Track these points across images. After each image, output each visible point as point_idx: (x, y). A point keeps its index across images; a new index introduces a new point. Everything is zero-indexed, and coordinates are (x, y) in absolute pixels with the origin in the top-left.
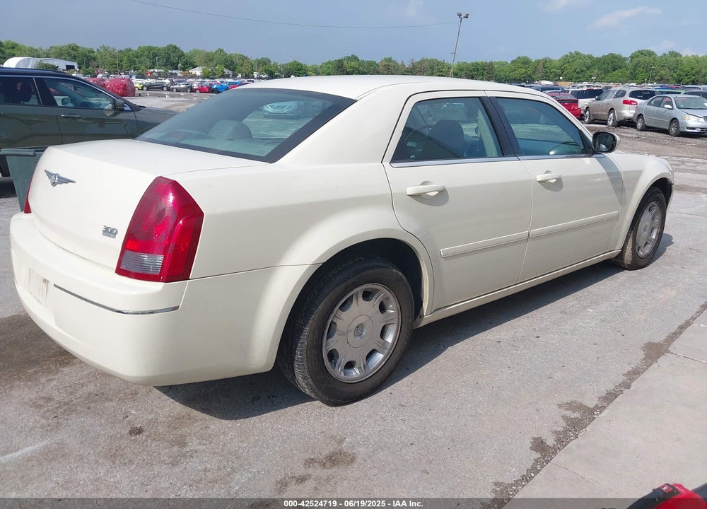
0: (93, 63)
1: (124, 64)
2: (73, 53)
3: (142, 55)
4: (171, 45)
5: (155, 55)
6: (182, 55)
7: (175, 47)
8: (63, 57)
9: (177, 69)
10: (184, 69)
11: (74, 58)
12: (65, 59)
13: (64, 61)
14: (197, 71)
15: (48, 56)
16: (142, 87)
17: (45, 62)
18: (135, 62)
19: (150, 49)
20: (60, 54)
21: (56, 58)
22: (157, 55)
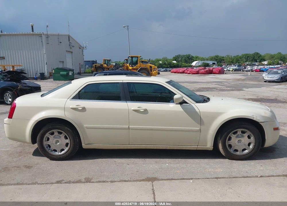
0: (223, 61)
1: (234, 61)
2: (216, 58)
3: (242, 57)
4: (256, 53)
5: (248, 57)
6: (261, 56)
7: (258, 53)
8: (213, 60)
9: (257, 62)
10: (260, 62)
11: (216, 60)
12: (213, 61)
13: (212, 61)
14: (266, 63)
15: (207, 60)
16: (233, 70)
17: (205, 62)
18: (239, 60)
19: (246, 55)
20: (211, 59)
21: (210, 60)
22: (249, 57)
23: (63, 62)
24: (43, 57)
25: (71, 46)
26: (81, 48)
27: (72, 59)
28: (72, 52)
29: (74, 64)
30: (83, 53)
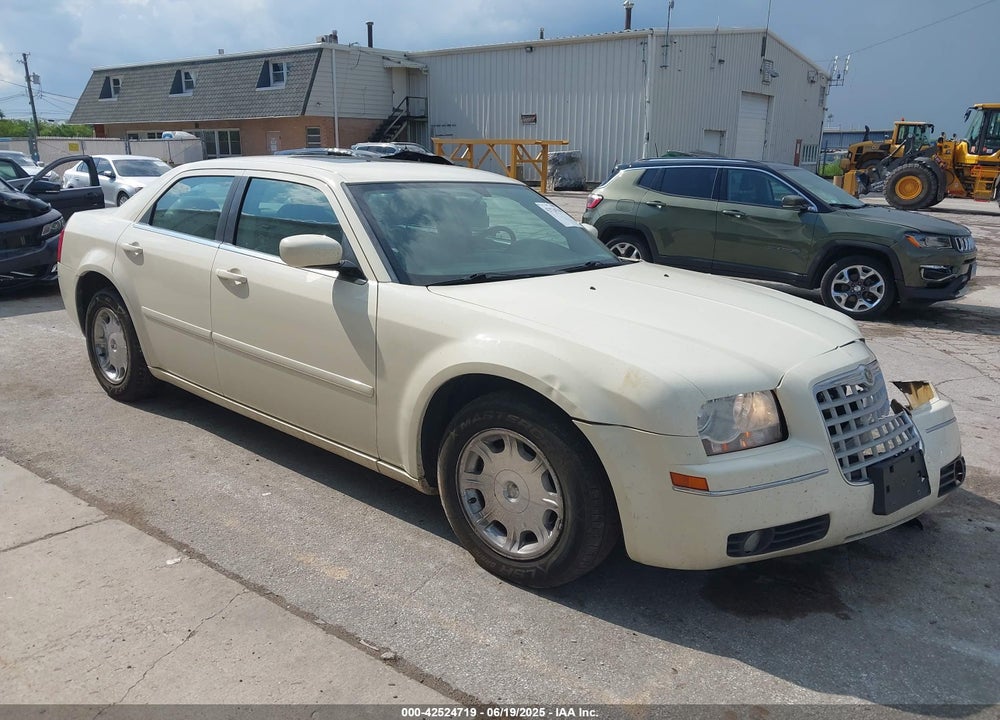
23: (722, 133)
24: (643, 113)
25: (767, 74)
26: (819, 82)
27: (767, 123)
28: (770, 97)
29: (769, 143)
30: (822, 102)
